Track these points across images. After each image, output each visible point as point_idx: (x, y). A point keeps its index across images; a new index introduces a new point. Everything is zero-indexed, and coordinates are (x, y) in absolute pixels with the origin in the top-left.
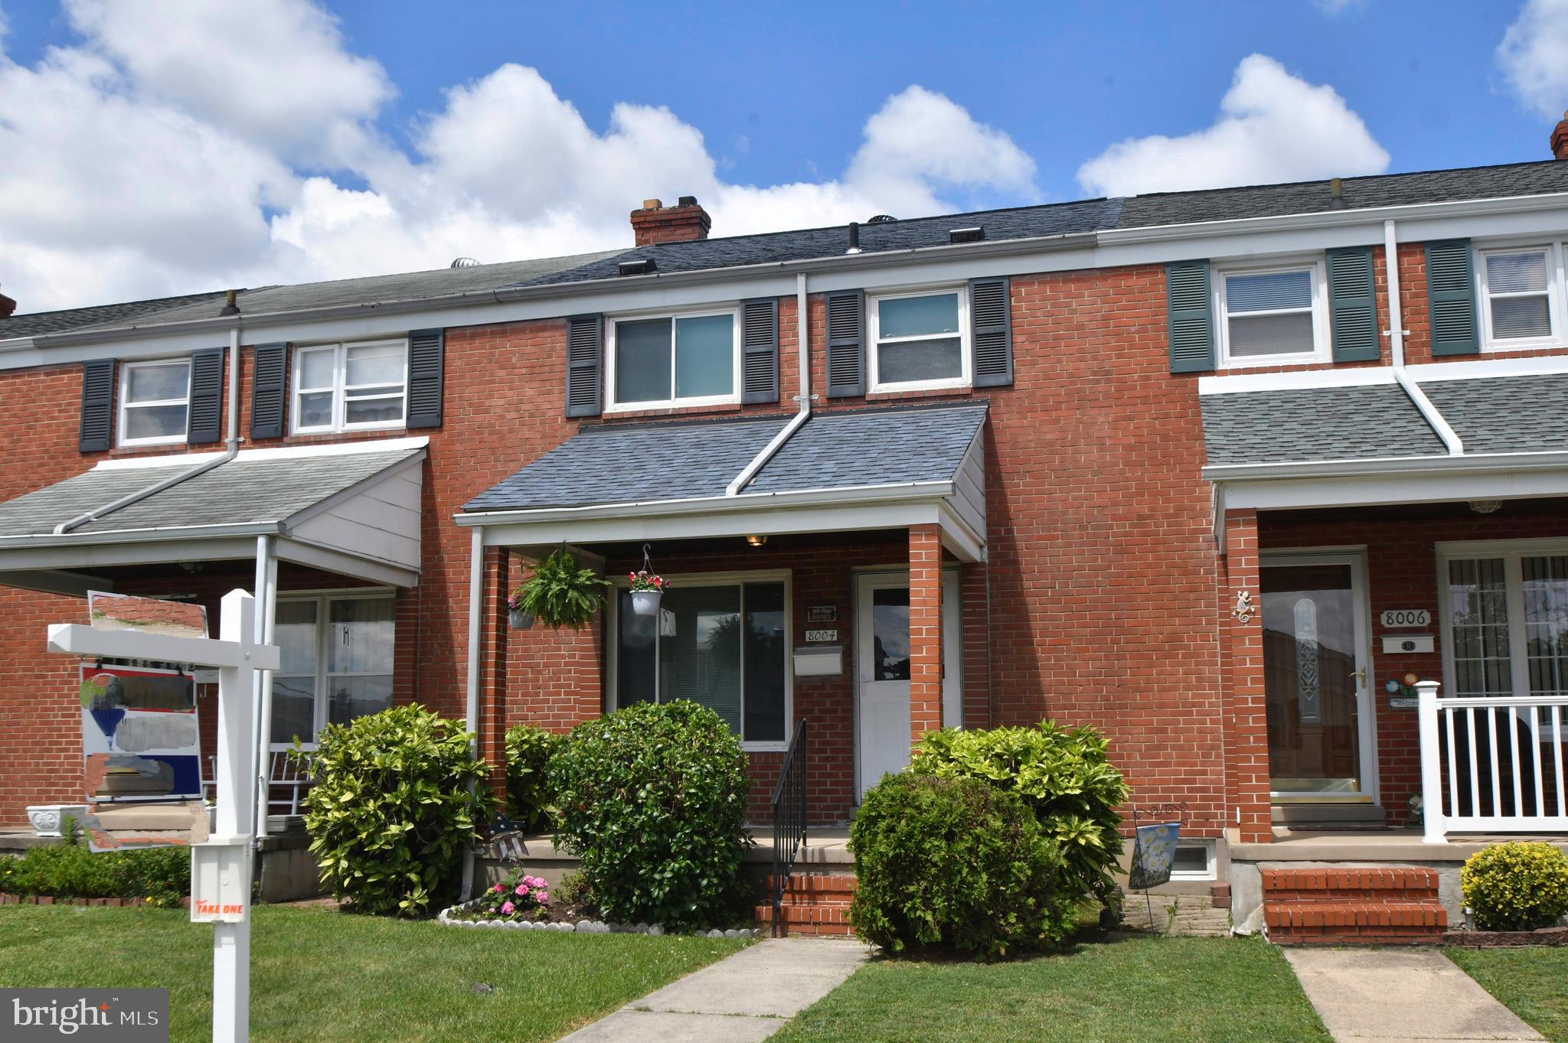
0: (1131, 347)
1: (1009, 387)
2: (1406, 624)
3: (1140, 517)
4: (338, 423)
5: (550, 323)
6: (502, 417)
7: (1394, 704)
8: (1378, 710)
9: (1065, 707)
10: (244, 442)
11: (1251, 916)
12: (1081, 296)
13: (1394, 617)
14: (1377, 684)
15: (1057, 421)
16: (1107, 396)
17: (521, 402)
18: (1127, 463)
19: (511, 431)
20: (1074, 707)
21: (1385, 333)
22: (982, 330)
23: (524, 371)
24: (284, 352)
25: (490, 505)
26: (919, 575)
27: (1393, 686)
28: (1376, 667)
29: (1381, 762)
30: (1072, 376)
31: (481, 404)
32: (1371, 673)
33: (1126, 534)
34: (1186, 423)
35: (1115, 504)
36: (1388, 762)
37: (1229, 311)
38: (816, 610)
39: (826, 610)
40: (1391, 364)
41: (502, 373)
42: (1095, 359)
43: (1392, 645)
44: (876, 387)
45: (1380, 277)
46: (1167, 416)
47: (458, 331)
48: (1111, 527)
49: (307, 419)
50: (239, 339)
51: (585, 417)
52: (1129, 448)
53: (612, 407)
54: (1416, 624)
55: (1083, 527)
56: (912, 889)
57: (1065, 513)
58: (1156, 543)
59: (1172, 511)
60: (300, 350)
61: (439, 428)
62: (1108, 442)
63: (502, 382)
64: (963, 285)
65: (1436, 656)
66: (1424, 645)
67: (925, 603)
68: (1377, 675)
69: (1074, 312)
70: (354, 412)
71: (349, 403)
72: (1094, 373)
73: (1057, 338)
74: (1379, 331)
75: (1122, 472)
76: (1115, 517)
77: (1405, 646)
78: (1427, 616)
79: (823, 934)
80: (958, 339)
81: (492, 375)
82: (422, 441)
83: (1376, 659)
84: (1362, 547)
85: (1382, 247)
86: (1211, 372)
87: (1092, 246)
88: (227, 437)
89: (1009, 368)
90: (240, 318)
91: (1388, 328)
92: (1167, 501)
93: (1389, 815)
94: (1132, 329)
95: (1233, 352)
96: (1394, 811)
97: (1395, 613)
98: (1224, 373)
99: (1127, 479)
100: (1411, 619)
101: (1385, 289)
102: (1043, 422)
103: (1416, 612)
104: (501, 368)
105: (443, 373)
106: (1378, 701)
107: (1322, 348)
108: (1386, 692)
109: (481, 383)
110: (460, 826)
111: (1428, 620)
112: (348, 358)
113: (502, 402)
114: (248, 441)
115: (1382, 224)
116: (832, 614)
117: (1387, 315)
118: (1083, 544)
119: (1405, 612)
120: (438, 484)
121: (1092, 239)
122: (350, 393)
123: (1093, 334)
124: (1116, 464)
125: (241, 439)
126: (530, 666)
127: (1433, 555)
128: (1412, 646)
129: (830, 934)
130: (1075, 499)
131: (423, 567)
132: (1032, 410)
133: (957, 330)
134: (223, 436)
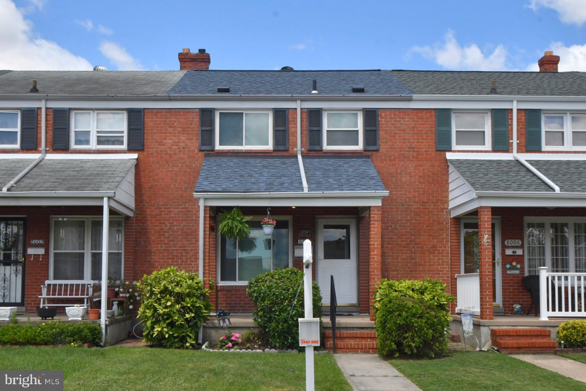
0: (422, 139)
1: (377, 151)
2: (513, 245)
3: (424, 202)
4: (93, 145)
5: (191, 110)
6: (171, 148)
7: (508, 272)
8: (503, 274)
9: (395, 271)
10: (49, 150)
11: (487, 344)
12: (404, 118)
13: (509, 242)
14: (502, 265)
15: (394, 165)
16: (413, 157)
17: (179, 142)
18: (419, 182)
19: (175, 154)
20: (398, 271)
21: (511, 141)
22: (368, 129)
23: (180, 129)
24: (68, 112)
25: (204, 190)
26: (374, 224)
27: (508, 266)
28: (502, 259)
29: (503, 292)
30: (400, 148)
31: (161, 142)
32: (500, 261)
33: (418, 208)
34: (441, 169)
35: (415, 197)
36: (506, 292)
37: (456, 128)
38: (302, 232)
39: (306, 232)
40: (512, 152)
41: (171, 130)
42: (409, 142)
43: (509, 252)
44: (326, 147)
45: (510, 121)
46: (434, 166)
47: (150, 110)
48: (413, 205)
49: (78, 142)
50: (46, 104)
51: (207, 151)
52: (420, 177)
53: (218, 147)
54: (516, 245)
55: (402, 205)
56: (407, 335)
57: (396, 200)
58: (429, 212)
59: (435, 201)
60: (74, 112)
61: (143, 150)
62: (413, 174)
63: (170, 133)
64: (360, 110)
65: (522, 256)
66: (519, 252)
67: (375, 234)
68: (502, 262)
69: (402, 124)
70: (100, 141)
71: (98, 136)
72: (409, 148)
73: (396, 133)
74: (509, 140)
75: (418, 185)
76: (415, 202)
77: (513, 252)
78: (520, 242)
79: (350, 352)
80: (358, 131)
81: (166, 130)
82: (135, 156)
83: (502, 256)
84: (500, 217)
85: (512, 110)
86: (450, 151)
87: (410, 100)
88: (41, 147)
89: (378, 144)
90: (47, 95)
91: (512, 139)
92: (433, 197)
93: (505, 310)
94: (423, 132)
95: (457, 144)
96: (507, 309)
97: (510, 240)
98: (455, 151)
99: (419, 188)
100: (515, 243)
101: (512, 125)
102: (389, 165)
103: (517, 241)
104: (170, 127)
105: (144, 128)
106: (502, 271)
107: (488, 145)
108: (505, 268)
109: (161, 133)
110: (204, 314)
111: (520, 244)
112: (97, 117)
113: (170, 141)
114: (51, 149)
115: (512, 101)
116: (309, 234)
117: (512, 134)
118: (403, 211)
119: (513, 240)
120: (142, 174)
121: (411, 98)
122: (98, 132)
123: (409, 133)
124: (415, 182)
125: (48, 149)
126: (184, 250)
127: (523, 221)
128: (515, 252)
129: (353, 352)
130: (401, 194)
131: (136, 208)
132: (385, 160)
133: (357, 128)
134: (38, 147)
